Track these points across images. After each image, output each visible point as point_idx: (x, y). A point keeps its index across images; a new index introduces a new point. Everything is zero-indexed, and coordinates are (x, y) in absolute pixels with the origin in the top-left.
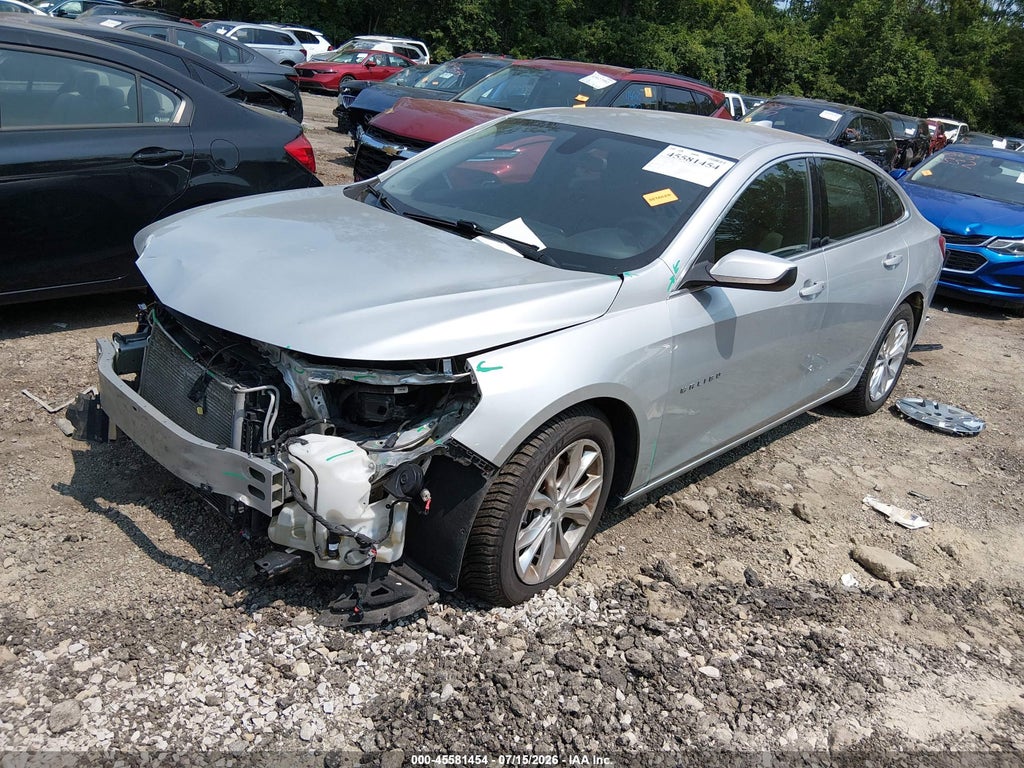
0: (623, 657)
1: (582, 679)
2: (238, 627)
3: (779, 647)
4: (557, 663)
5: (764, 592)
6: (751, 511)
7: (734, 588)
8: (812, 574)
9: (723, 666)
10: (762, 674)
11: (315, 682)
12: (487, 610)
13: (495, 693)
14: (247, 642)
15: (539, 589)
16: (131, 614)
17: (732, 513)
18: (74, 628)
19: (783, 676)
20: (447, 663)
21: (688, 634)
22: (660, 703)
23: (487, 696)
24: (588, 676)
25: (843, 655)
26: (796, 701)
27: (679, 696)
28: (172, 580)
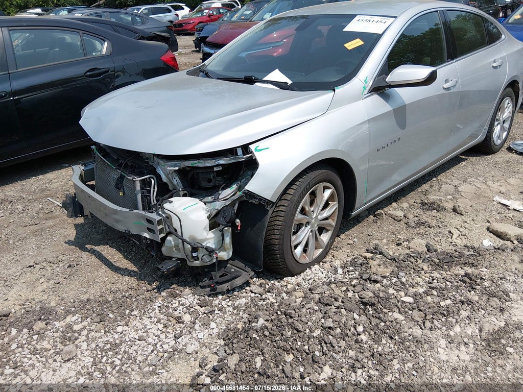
0: (357, 296)
1: (334, 309)
2: (154, 300)
3: (447, 283)
4: (320, 302)
5: (437, 254)
6: (429, 213)
7: (420, 255)
8: (465, 242)
9: (415, 296)
10: (438, 298)
11: (193, 323)
12: (282, 279)
13: (286, 321)
14: (158, 307)
15: (309, 265)
16: (101, 299)
17: (417, 215)
18: (73, 309)
19: (450, 298)
20: (261, 308)
21: (394, 281)
22: (379, 318)
23: (282, 323)
24: (338, 308)
25: (485, 283)
26: (459, 311)
27: (390, 314)
28: (121, 281)
